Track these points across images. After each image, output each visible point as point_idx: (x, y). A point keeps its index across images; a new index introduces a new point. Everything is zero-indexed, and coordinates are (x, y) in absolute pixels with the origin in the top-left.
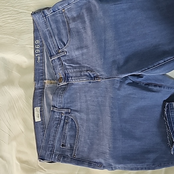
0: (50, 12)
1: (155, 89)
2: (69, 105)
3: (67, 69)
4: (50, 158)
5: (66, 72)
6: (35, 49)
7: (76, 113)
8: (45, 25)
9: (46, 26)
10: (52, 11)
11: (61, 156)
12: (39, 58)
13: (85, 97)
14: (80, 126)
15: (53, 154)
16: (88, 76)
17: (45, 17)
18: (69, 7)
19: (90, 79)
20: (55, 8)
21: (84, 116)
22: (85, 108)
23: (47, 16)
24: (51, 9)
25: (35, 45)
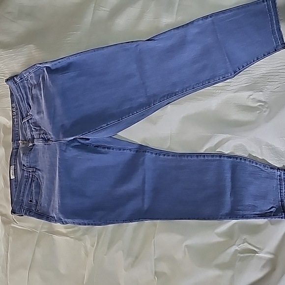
0: (19, 80)
1: (103, 150)
2: (34, 165)
4: (20, 212)
6: (13, 112)
7: (39, 172)
16: (43, 139)
18: (31, 75)
19: (45, 141)
22: (44, 168)
23: (17, 83)
24: (19, 77)
25: (12, 107)
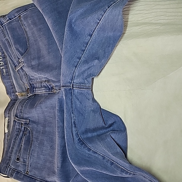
0: (6, 20)
3: (31, 80)
4: (5, 171)
5: (31, 83)
7: (34, 124)
8: (3, 34)
9: (4, 36)
10: (8, 19)
11: (14, 171)
12: (4, 70)
13: (41, 109)
14: (34, 140)
15: (9, 167)
16: (46, 87)
17: (1, 25)
18: (25, 13)
19: (47, 91)
20: (11, 15)
21: (40, 128)
22: (43, 120)
23: (4, 25)
24: (6, 17)
